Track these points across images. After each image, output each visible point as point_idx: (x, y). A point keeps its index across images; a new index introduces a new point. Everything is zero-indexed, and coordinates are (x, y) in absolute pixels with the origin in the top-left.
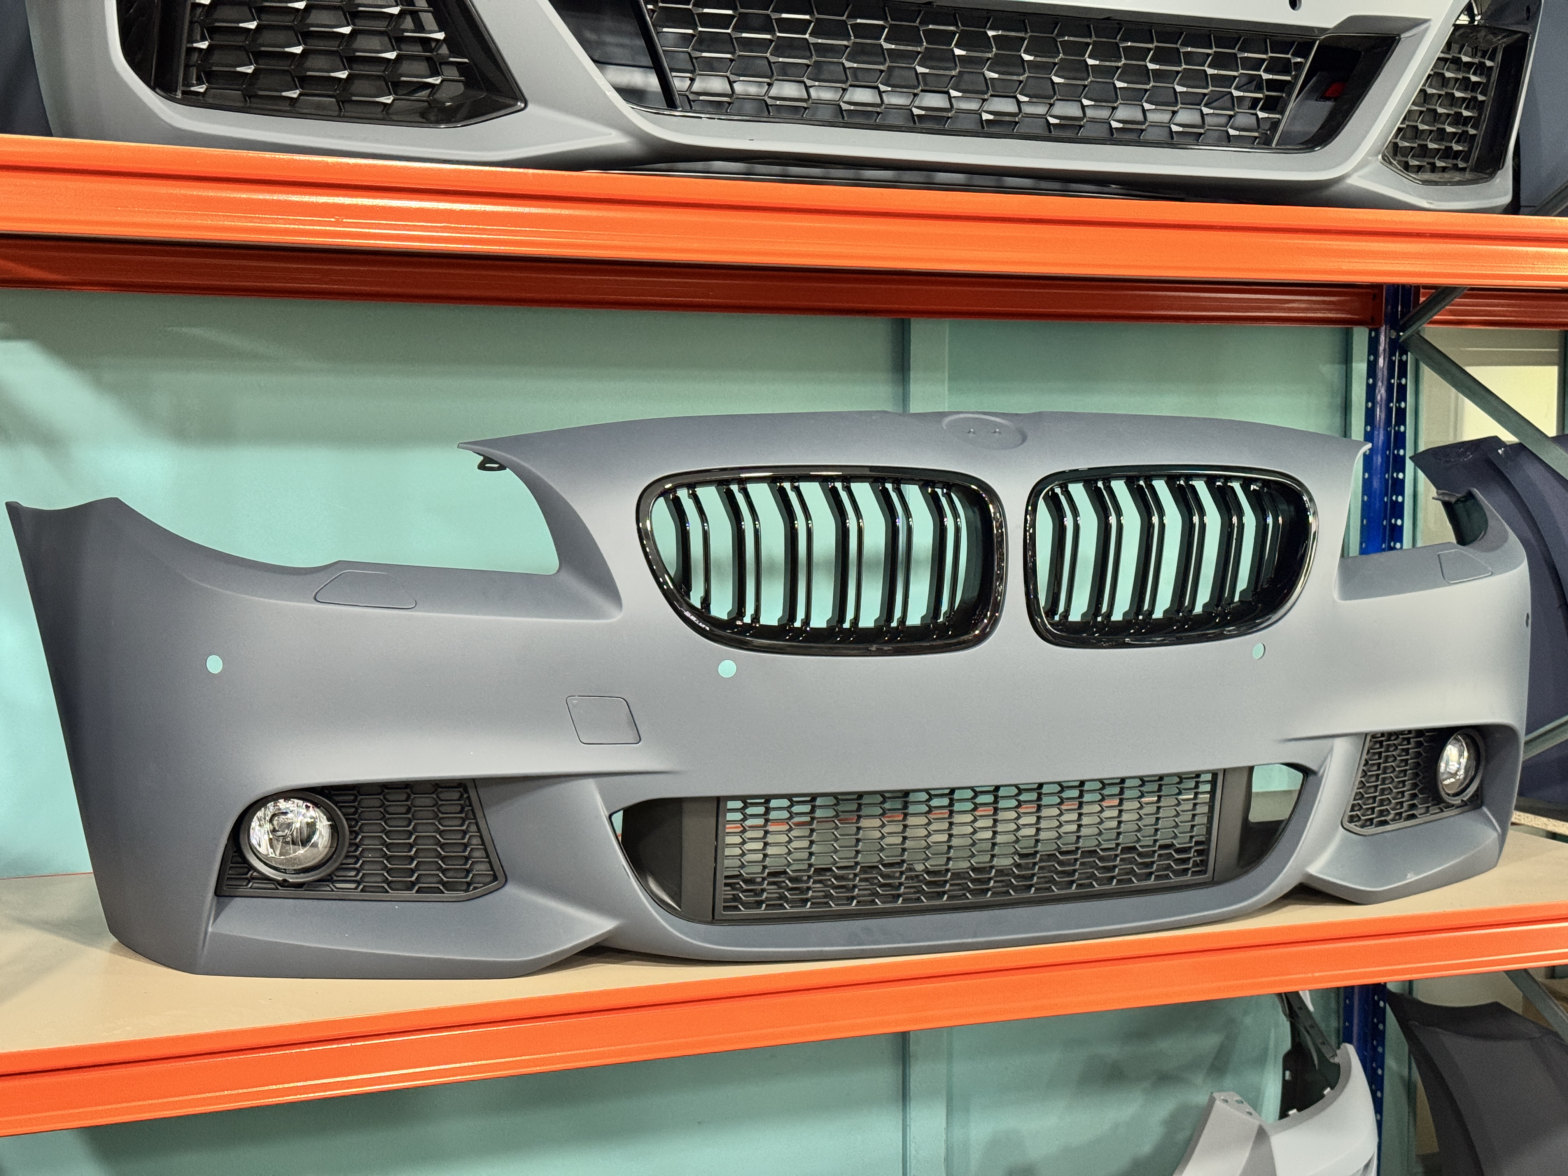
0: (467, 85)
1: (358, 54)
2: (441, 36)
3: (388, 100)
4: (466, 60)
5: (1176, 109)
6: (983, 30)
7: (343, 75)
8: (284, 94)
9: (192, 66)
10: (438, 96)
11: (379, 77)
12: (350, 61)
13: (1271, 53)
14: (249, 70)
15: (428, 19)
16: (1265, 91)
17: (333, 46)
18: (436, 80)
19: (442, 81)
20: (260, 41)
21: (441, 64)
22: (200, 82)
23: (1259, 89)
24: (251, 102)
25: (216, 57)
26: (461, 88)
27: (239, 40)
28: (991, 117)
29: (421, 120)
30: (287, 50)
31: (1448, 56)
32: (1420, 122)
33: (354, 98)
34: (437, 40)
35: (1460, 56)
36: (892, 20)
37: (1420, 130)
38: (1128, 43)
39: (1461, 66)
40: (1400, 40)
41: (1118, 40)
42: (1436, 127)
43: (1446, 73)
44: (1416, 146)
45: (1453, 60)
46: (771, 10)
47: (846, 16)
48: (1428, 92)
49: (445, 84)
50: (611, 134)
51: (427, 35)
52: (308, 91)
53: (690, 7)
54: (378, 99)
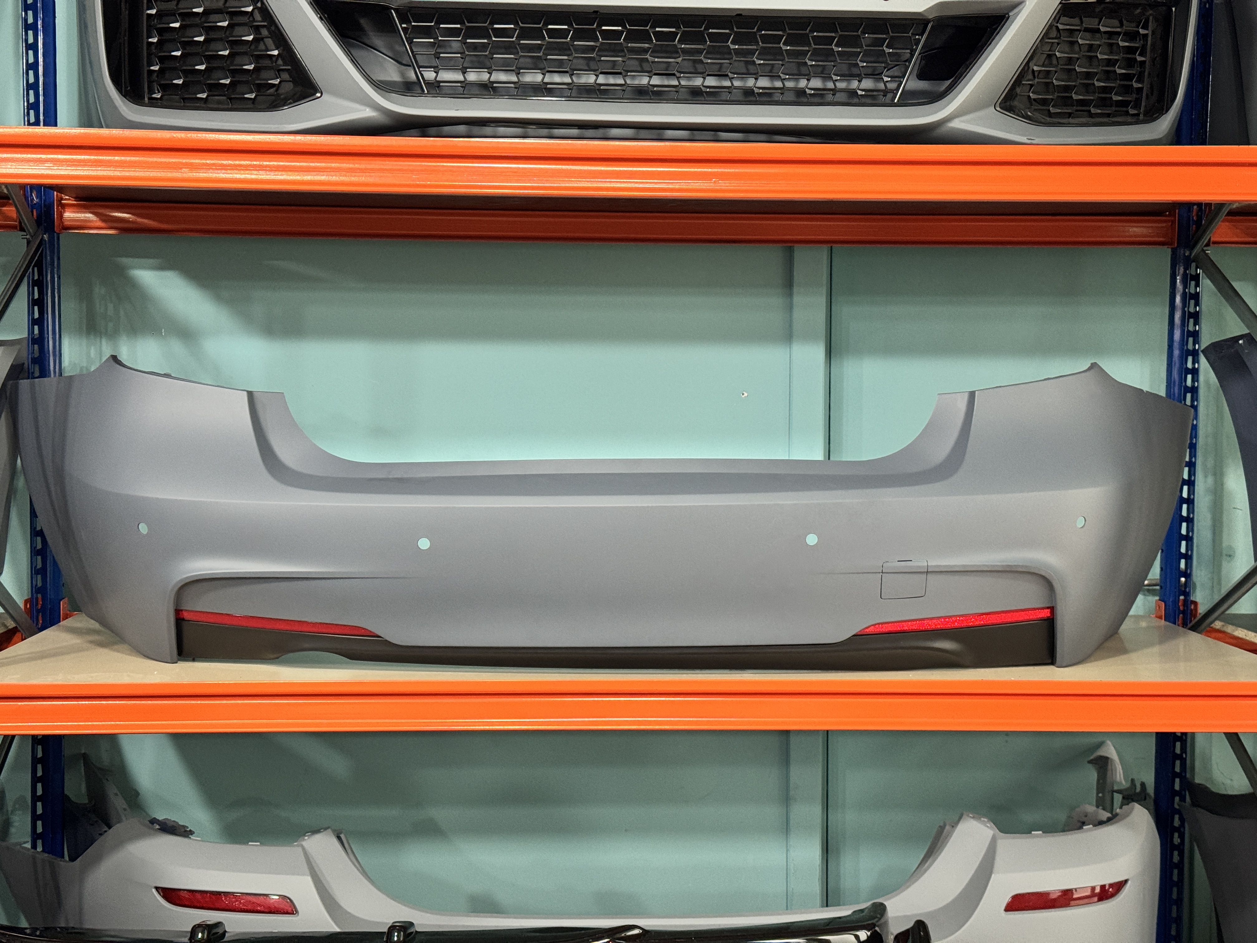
0: (292, 82)
1: (233, 67)
2: (276, 53)
3: (252, 96)
8: (199, 96)
9: (151, 81)
10: (277, 92)
11: (245, 82)
12: (231, 72)
13: (892, 33)
14: (180, 82)
17: (221, 63)
18: (277, 82)
19: (280, 82)
20: (183, 63)
21: (278, 71)
22: (157, 91)
24: (184, 102)
25: (163, 75)
26: (289, 84)
27: (174, 64)
30: (197, 67)
31: (1078, 28)
32: (1056, 79)
33: (233, 96)
34: (274, 56)
35: (1097, 27)
36: (576, 25)
37: (1057, 85)
38: (763, 32)
39: (1101, 34)
40: (1009, 17)
41: (755, 30)
42: (1080, 83)
43: (1079, 40)
44: (1055, 98)
45: (1087, 30)
46: (488, 23)
47: (542, 24)
48: (1058, 56)
49: (283, 84)
50: (365, 110)
51: (268, 53)
52: (211, 93)
53: (433, 24)
54: (246, 96)
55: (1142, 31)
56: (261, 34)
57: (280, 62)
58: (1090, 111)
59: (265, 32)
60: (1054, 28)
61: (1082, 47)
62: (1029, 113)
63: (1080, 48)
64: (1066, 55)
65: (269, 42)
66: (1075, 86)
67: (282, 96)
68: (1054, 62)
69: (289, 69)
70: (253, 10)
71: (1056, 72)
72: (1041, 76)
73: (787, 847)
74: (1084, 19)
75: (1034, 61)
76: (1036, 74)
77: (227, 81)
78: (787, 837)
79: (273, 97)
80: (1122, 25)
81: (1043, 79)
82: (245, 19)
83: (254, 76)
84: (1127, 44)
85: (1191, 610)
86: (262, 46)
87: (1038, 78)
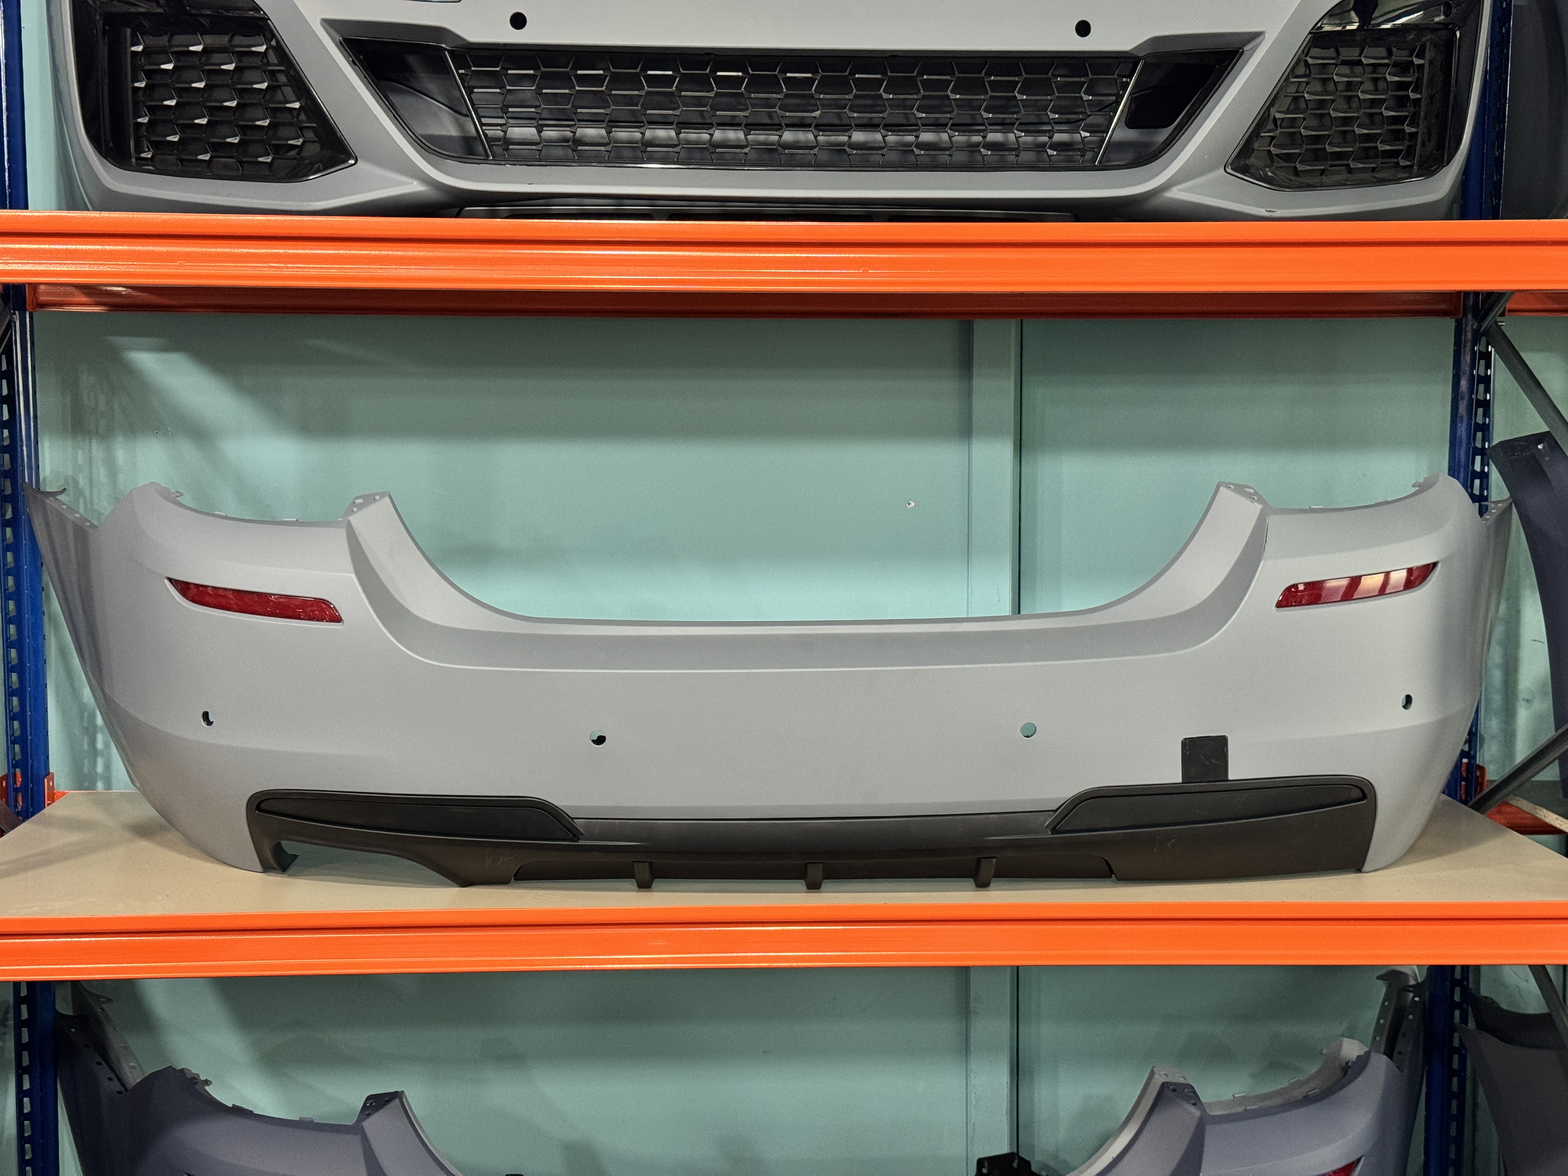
0: (319, 144)
1: (244, 123)
2: (297, 105)
3: (268, 159)
4: (315, 125)
8: (197, 157)
9: (142, 137)
10: (299, 155)
11: (257, 141)
12: (241, 129)
13: (1092, 75)
14: (176, 139)
17: (225, 117)
18: (299, 142)
19: (303, 143)
20: (179, 115)
21: (301, 128)
22: (148, 150)
24: (182, 166)
25: (153, 129)
26: (315, 146)
27: (167, 115)
30: (197, 121)
31: (1333, 61)
32: (1304, 128)
33: (244, 159)
34: (295, 109)
35: (1359, 58)
36: (683, 70)
37: (1306, 136)
38: (925, 77)
39: (1363, 68)
40: (1243, 53)
41: (915, 74)
42: (1336, 131)
43: (1335, 77)
44: (1303, 152)
45: (1344, 63)
46: (570, 67)
47: (639, 69)
48: (1307, 99)
49: (306, 144)
50: (413, 183)
51: (288, 105)
52: (215, 154)
53: (498, 69)
54: (260, 159)
55: (1417, 61)
56: (278, 81)
57: (303, 117)
58: (1348, 165)
59: (282, 79)
60: (1302, 64)
61: (1338, 85)
62: (1270, 174)
63: (1336, 86)
64: (1318, 97)
65: (288, 91)
66: (1329, 136)
67: (306, 161)
68: (1303, 105)
69: (314, 127)
70: (266, 49)
71: (1304, 119)
72: (1285, 124)
73: (967, 1072)
74: (1340, 49)
75: (1276, 107)
76: (1279, 124)
77: (235, 140)
78: (967, 1060)
79: (295, 162)
80: (1390, 54)
81: (1287, 128)
82: (256, 61)
83: (270, 133)
84: (1397, 79)
85: (1477, 777)
86: (279, 96)
87: (1281, 128)
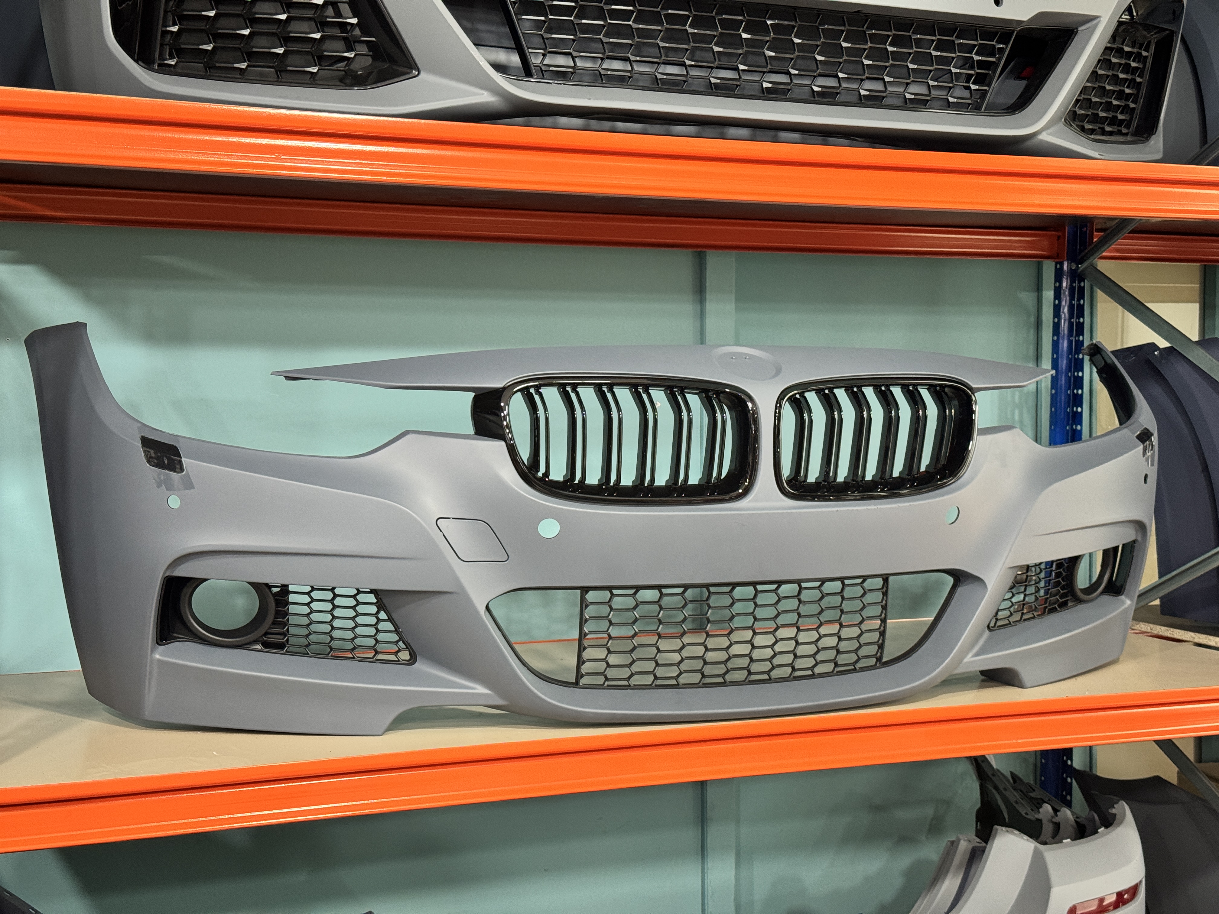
0: (375, 58)
1: (292, 35)
2: (354, 21)
3: (314, 70)
4: (374, 39)
5: (909, 81)
6: (763, 19)
7: (280, 51)
8: (235, 65)
9: (166, 45)
10: (352, 67)
11: (307, 53)
12: (286, 40)
13: (981, 40)
14: (209, 47)
15: (345, 9)
16: (976, 69)
17: (273, 29)
18: (351, 55)
19: (355, 55)
20: (218, 25)
21: (355, 42)
22: (172, 57)
23: (972, 67)
24: (209, 71)
25: (184, 37)
26: (369, 60)
27: (202, 25)
28: (770, 85)
29: (339, 83)
30: (238, 32)
31: (1114, 46)
32: (1093, 95)
33: (289, 68)
34: (352, 24)
35: (1122, 46)
36: (695, 11)
37: (1093, 102)
38: (874, 31)
39: (1123, 54)
40: (1077, 32)
41: (865, 28)
42: (1105, 100)
43: (1112, 59)
44: (1090, 114)
45: (1117, 49)
46: (604, 3)
47: (660, 8)
48: (1098, 73)
50: (483, 94)
51: (345, 20)
52: (254, 63)
54: (307, 69)
55: (1144, 53)
58: (1104, 128)
65: (345, 7)
66: (1102, 103)
67: (359, 74)
69: (371, 41)
71: (1095, 88)
72: (1086, 92)
83: (320, 47)
84: (1136, 65)
87: (1084, 94)
